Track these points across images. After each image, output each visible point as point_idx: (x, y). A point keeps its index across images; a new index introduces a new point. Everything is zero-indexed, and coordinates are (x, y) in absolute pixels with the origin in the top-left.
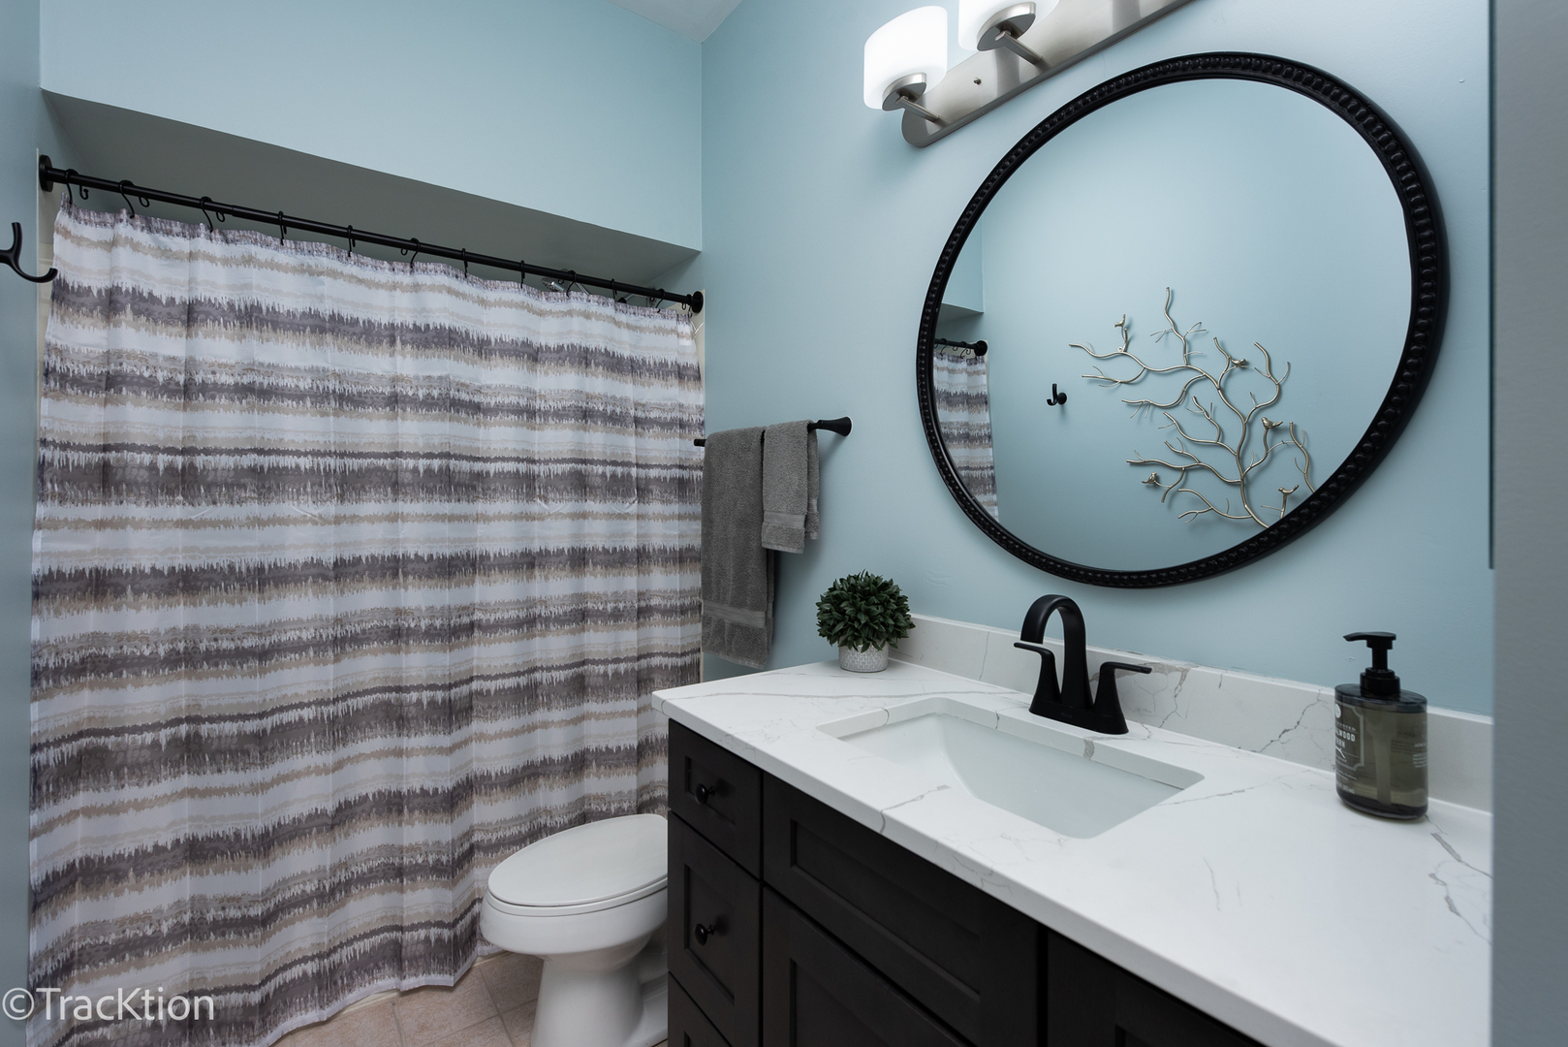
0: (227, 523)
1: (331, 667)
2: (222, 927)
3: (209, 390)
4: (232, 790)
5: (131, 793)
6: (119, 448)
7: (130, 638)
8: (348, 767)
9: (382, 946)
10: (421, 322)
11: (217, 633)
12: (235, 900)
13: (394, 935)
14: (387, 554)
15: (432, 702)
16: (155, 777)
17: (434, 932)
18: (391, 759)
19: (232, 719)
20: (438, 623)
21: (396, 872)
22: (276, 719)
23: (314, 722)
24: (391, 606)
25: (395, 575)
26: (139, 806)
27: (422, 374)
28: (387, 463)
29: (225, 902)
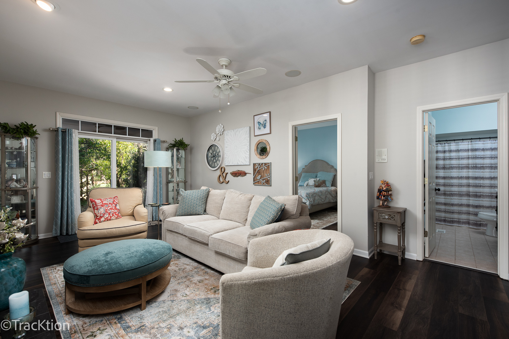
0: (448, 172)
1: (460, 188)
2: (448, 212)
3: (447, 159)
4: (449, 199)
5: (439, 197)
6: (438, 165)
7: (439, 182)
8: (462, 200)
9: (467, 221)
10: (473, 148)
11: (447, 183)
12: (449, 210)
13: (468, 221)
14: (468, 176)
15: (474, 194)
16: (441, 196)
17: (474, 222)
18: (468, 200)
19: (449, 192)
20: (475, 185)
21: (468, 213)
22: (454, 192)
23: (458, 194)
24: (468, 182)
25: (469, 179)
26: (440, 198)
27: (473, 154)
28: (468, 165)
29: (448, 210)
